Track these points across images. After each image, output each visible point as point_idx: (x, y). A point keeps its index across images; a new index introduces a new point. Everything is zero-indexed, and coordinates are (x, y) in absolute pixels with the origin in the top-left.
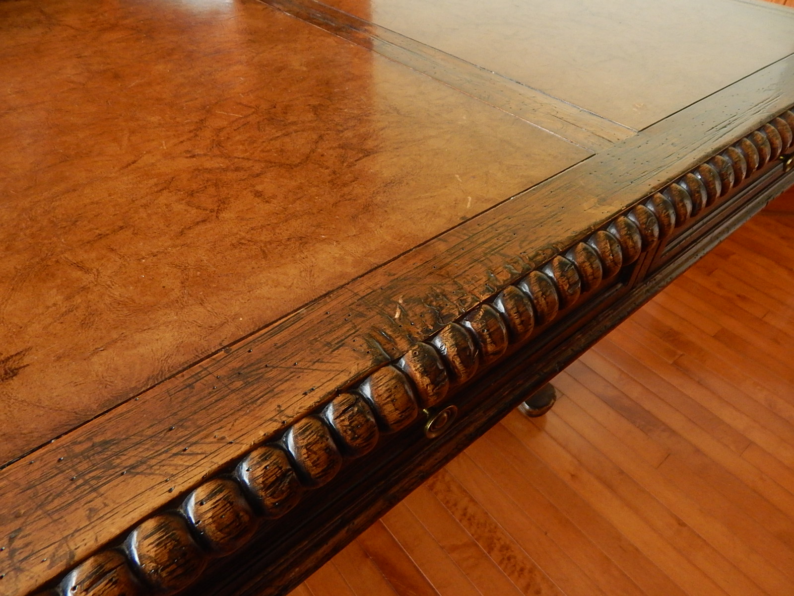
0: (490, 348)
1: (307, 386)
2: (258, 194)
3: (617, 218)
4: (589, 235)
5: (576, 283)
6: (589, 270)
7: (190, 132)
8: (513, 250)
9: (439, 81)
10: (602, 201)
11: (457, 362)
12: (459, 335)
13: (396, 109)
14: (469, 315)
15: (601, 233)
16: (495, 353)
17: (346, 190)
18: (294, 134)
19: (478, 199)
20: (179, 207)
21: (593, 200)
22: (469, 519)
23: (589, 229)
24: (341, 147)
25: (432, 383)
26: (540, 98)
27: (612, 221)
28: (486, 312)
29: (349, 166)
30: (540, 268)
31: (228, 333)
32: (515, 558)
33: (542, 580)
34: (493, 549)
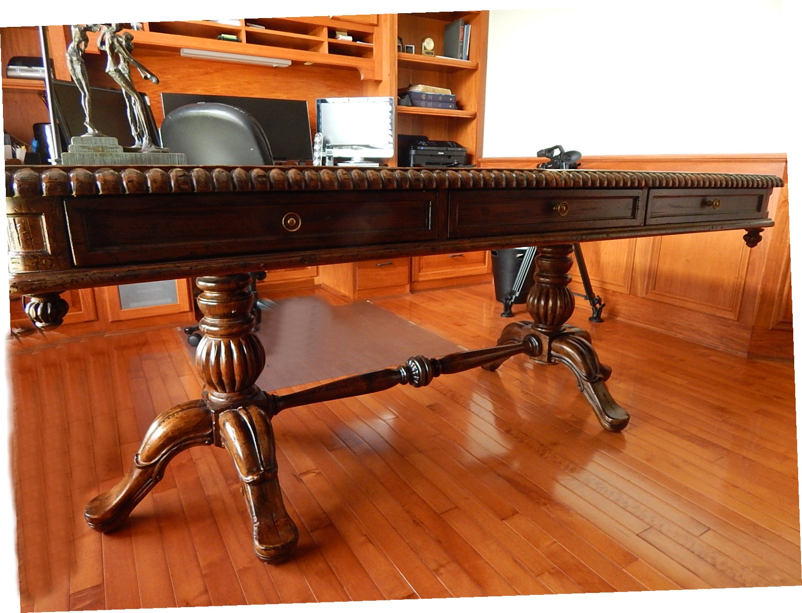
32: (607, 488)
33: (629, 498)
34: (590, 483)
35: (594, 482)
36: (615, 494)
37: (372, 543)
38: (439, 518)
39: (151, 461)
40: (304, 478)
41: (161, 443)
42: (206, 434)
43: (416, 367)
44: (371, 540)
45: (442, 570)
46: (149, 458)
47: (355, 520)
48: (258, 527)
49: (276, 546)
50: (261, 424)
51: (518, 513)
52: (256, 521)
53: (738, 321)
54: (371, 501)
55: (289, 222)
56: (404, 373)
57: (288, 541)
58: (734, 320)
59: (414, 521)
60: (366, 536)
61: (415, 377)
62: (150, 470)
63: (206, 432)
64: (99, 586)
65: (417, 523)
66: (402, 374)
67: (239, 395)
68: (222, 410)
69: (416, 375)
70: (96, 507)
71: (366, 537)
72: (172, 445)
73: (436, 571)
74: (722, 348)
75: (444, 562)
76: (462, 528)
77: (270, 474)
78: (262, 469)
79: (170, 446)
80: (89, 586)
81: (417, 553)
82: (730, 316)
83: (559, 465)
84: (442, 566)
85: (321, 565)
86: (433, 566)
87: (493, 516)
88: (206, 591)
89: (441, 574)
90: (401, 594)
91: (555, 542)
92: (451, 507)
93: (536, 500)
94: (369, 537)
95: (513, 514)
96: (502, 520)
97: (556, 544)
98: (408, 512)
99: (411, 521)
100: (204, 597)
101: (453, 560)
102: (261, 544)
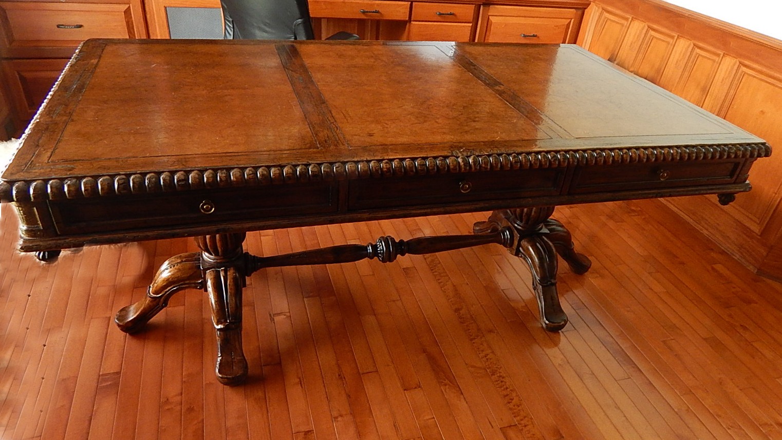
0: (484, 167)
1: (436, 153)
2: (436, 122)
3: (542, 152)
4: (528, 153)
7: (421, 103)
10: (541, 147)
11: (473, 164)
12: (475, 159)
14: (480, 156)
15: (533, 154)
19: (502, 139)
20: (413, 119)
22: (487, 359)
25: (464, 164)
27: (539, 153)
28: (486, 158)
30: (508, 154)
32: (506, 382)
33: (517, 396)
34: (494, 375)
35: (498, 375)
36: (508, 390)
37: (301, 386)
38: (359, 376)
39: (158, 294)
40: (276, 319)
41: (164, 284)
42: (197, 282)
43: (382, 247)
44: (303, 384)
45: (340, 419)
46: (156, 292)
47: (298, 363)
48: (221, 360)
49: (229, 377)
50: (232, 288)
51: (420, 387)
52: (220, 355)
53: (760, 236)
54: (316, 350)
55: (205, 207)
56: (370, 249)
57: (238, 375)
58: (757, 234)
59: (339, 375)
60: (300, 378)
61: (380, 255)
62: (158, 300)
63: (198, 280)
64: (118, 373)
65: (341, 377)
66: (369, 251)
67: (223, 259)
68: (209, 269)
69: (380, 253)
70: (122, 316)
71: (299, 380)
72: (173, 286)
73: (337, 418)
74: (737, 257)
75: (344, 413)
76: (372, 390)
77: (233, 326)
78: (228, 321)
79: (171, 287)
80: (112, 372)
81: (329, 401)
82: (756, 229)
83: (481, 352)
84: (341, 416)
85: (260, 394)
86: (335, 414)
87: (399, 385)
88: (182, 394)
89: (338, 421)
90: (304, 428)
91: (434, 418)
92: (373, 370)
93: (441, 380)
94: (302, 380)
95: (416, 388)
96: (405, 390)
97: (433, 420)
98: (339, 366)
99: (337, 374)
100: (179, 398)
101: (351, 414)
102: (220, 373)
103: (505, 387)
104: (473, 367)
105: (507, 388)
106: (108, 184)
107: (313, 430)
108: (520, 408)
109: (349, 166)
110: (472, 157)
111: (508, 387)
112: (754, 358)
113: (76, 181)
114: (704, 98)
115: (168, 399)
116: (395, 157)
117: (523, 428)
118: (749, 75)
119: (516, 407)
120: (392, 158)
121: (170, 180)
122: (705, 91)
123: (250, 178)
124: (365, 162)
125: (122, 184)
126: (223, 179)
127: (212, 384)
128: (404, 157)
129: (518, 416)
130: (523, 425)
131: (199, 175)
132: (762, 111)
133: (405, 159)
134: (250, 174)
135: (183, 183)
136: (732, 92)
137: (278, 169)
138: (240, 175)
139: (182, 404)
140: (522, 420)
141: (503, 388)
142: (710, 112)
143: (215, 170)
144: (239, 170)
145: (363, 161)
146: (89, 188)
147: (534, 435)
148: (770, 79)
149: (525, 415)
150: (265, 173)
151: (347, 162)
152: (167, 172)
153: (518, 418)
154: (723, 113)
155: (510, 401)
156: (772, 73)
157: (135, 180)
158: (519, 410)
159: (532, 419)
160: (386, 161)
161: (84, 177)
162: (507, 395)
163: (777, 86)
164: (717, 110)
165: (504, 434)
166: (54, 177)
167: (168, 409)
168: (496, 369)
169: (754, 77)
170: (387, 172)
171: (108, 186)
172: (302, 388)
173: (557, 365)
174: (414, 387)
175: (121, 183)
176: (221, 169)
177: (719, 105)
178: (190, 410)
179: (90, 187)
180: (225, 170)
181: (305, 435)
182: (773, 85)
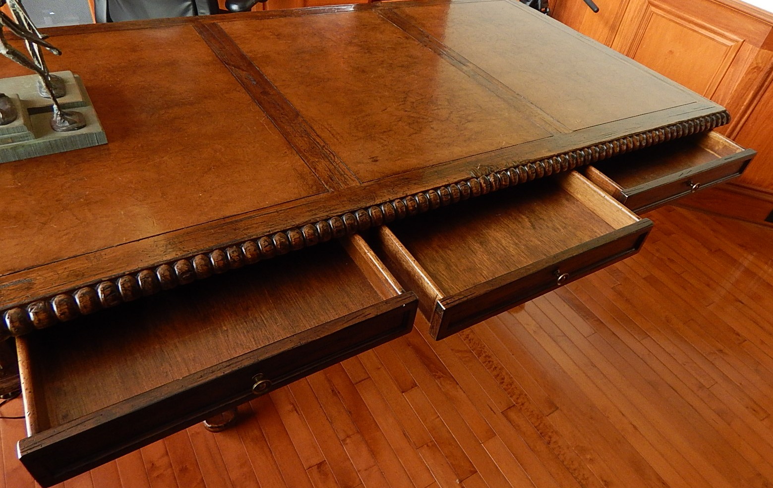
0: (504, 183)
1: (454, 177)
2: (432, 128)
3: (553, 157)
4: (542, 160)
5: (534, 173)
6: (539, 170)
7: (402, 101)
8: (516, 159)
9: (499, 97)
10: (550, 151)
11: (494, 183)
12: (495, 177)
13: (480, 106)
14: (499, 172)
15: (546, 160)
16: (504, 185)
17: (462, 132)
18: (441, 110)
19: (507, 143)
20: (407, 127)
21: (547, 150)
22: (470, 340)
23: (542, 158)
24: (460, 117)
25: (486, 186)
26: (539, 111)
27: (551, 157)
28: (504, 173)
29: (463, 124)
30: (524, 166)
31: (431, 163)
32: (493, 362)
33: (507, 374)
34: (481, 356)
35: (484, 355)
36: (498, 369)
37: (297, 412)
38: (353, 387)
44: (298, 409)
45: (348, 441)
49: (220, 425)
51: (416, 386)
57: (229, 420)
59: (333, 391)
60: (293, 404)
65: (335, 393)
71: (293, 406)
73: (344, 440)
75: (350, 433)
76: (369, 398)
81: (331, 423)
84: (348, 436)
85: (256, 432)
86: (342, 436)
87: (396, 388)
88: (167, 454)
89: (347, 444)
90: (315, 461)
91: (439, 416)
92: (365, 377)
93: (434, 373)
94: (295, 405)
95: (412, 387)
96: (403, 392)
97: (438, 419)
98: (329, 381)
99: (330, 391)
100: (165, 459)
101: (358, 432)
102: (209, 424)
103: (493, 367)
104: (459, 351)
105: (496, 368)
106: (90, 298)
107: (325, 461)
108: (513, 387)
109: (373, 211)
110: (492, 175)
111: (496, 366)
112: (686, 290)
113: (45, 305)
114: (613, 37)
115: (153, 464)
116: (418, 191)
117: (522, 406)
118: (657, 15)
119: (509, 386)
120: (414, 192)
121: (170, 276)
122: (614, 29)
123: (267, 251)
124: (388, 203)
125: (109, 295)
126: (236, 259)
127: (198, 433)
128: (426, 189)
129: (514, 395)
130: (520, 404)
131: (205, 260)
132: (671, 51)
133: (427, 191)
134: (266, 246)
135: (188, 275)
136: (641, 31)
137: (297, 233)
138: (255, 251)
139: (172, 467)
140: (518, 399)
141: (492, 369)
142: (620, 52)
143: (223, 249)
144: (252, 243)
145: (386, 203)
146: (66, 310)
147: (532, 411)
148: (679, 19)
149: (519, 392)
150: (284, 240)
151: (370, 207)
152: (164, 265)
153: (515, 397)
154: (632, 52)
155: (503, 381)
156: (682, 14)
157: (126, 286)
158: (513, 389)
159: (526, 395)
160: (409, 197)
161: (54, 296)
162: (498, 375)
163: (685, 27)
164: (627, 50)
165: (507, 417)
166: (11, 305)
167: (158, 476)
168: (480, 349)
169: (663, 17)
170: (413, 210)
171: (91, 301)
172: (298, 414)
173: (531, 332)
174: (411, 387)
175: (108, 293)
176: (231, 246)
177: (629, 45)
178: (184, 470)
179: (67, 308)
180: (235, 247)
181: (318, 469)
182: (682, 25)
